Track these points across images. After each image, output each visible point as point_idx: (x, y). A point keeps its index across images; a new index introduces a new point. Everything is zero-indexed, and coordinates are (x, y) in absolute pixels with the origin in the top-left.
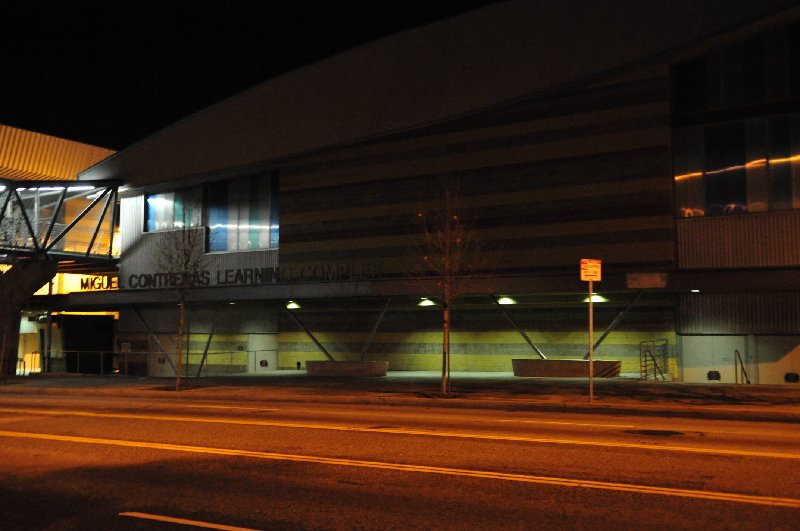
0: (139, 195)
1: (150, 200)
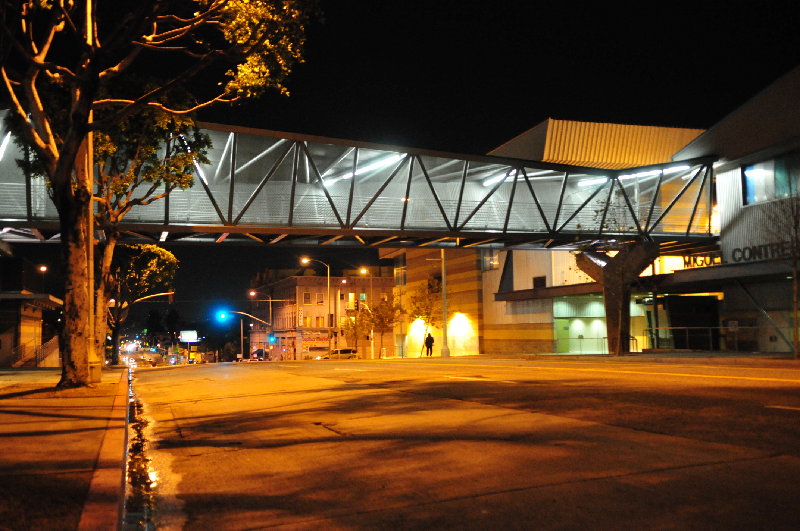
0: (736, 168)
1: (748, 173)
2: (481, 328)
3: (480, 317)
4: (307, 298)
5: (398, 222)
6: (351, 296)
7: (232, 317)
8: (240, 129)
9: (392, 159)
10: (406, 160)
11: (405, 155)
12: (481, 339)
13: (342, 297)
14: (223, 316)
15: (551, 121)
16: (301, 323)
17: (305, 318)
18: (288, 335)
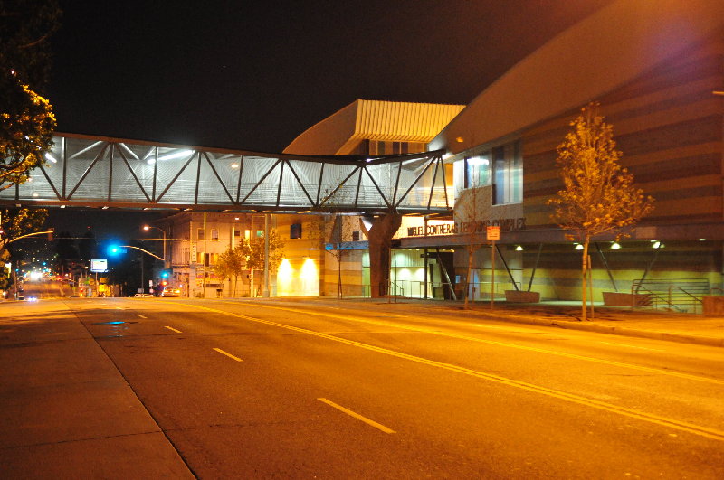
0: (460, 159)
2: (323, 272)
3: (322, 262)
4: (201, 235)
5: (193, 199)
6: (247, 233)
7: (125, 252)
8: (69, 135)
9: (187, 153)
10: (195, 154)
11: (194, 151)
12: (322, 283)
13: (237, 233)
14: (115, 250)
15: (360, 101)
16: (194, 258)
17: (198, 254)
18: (183, 271)
